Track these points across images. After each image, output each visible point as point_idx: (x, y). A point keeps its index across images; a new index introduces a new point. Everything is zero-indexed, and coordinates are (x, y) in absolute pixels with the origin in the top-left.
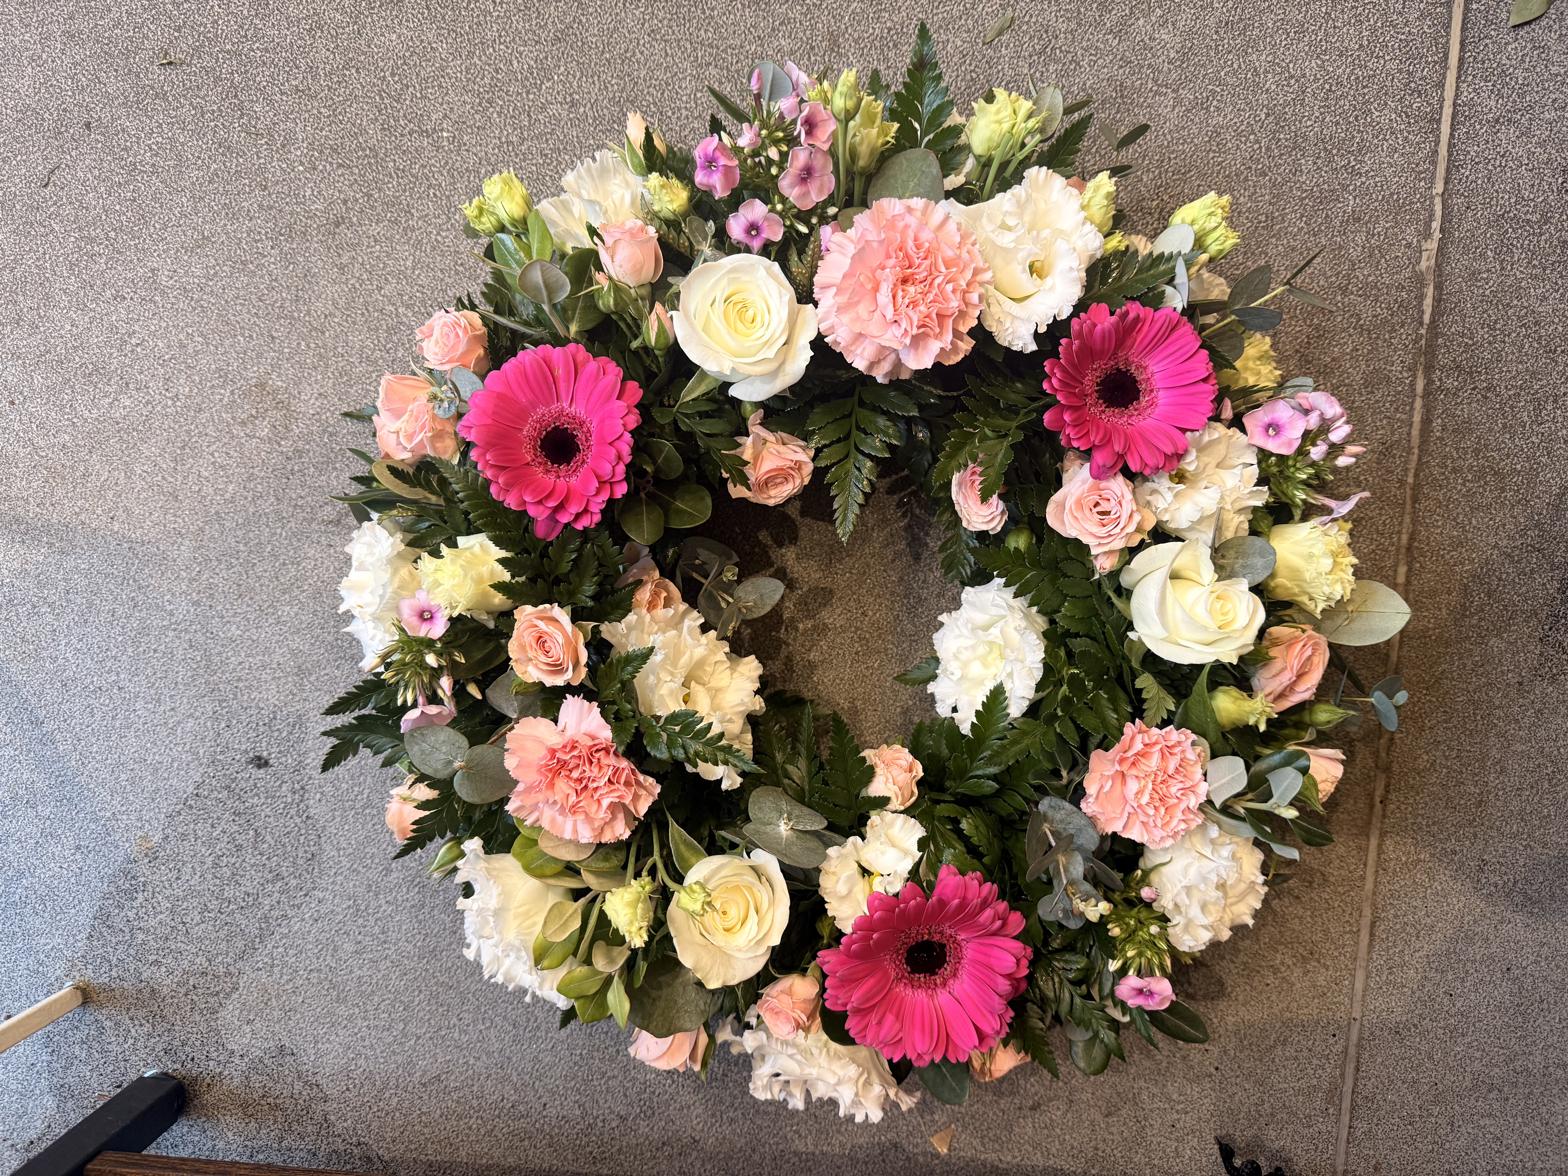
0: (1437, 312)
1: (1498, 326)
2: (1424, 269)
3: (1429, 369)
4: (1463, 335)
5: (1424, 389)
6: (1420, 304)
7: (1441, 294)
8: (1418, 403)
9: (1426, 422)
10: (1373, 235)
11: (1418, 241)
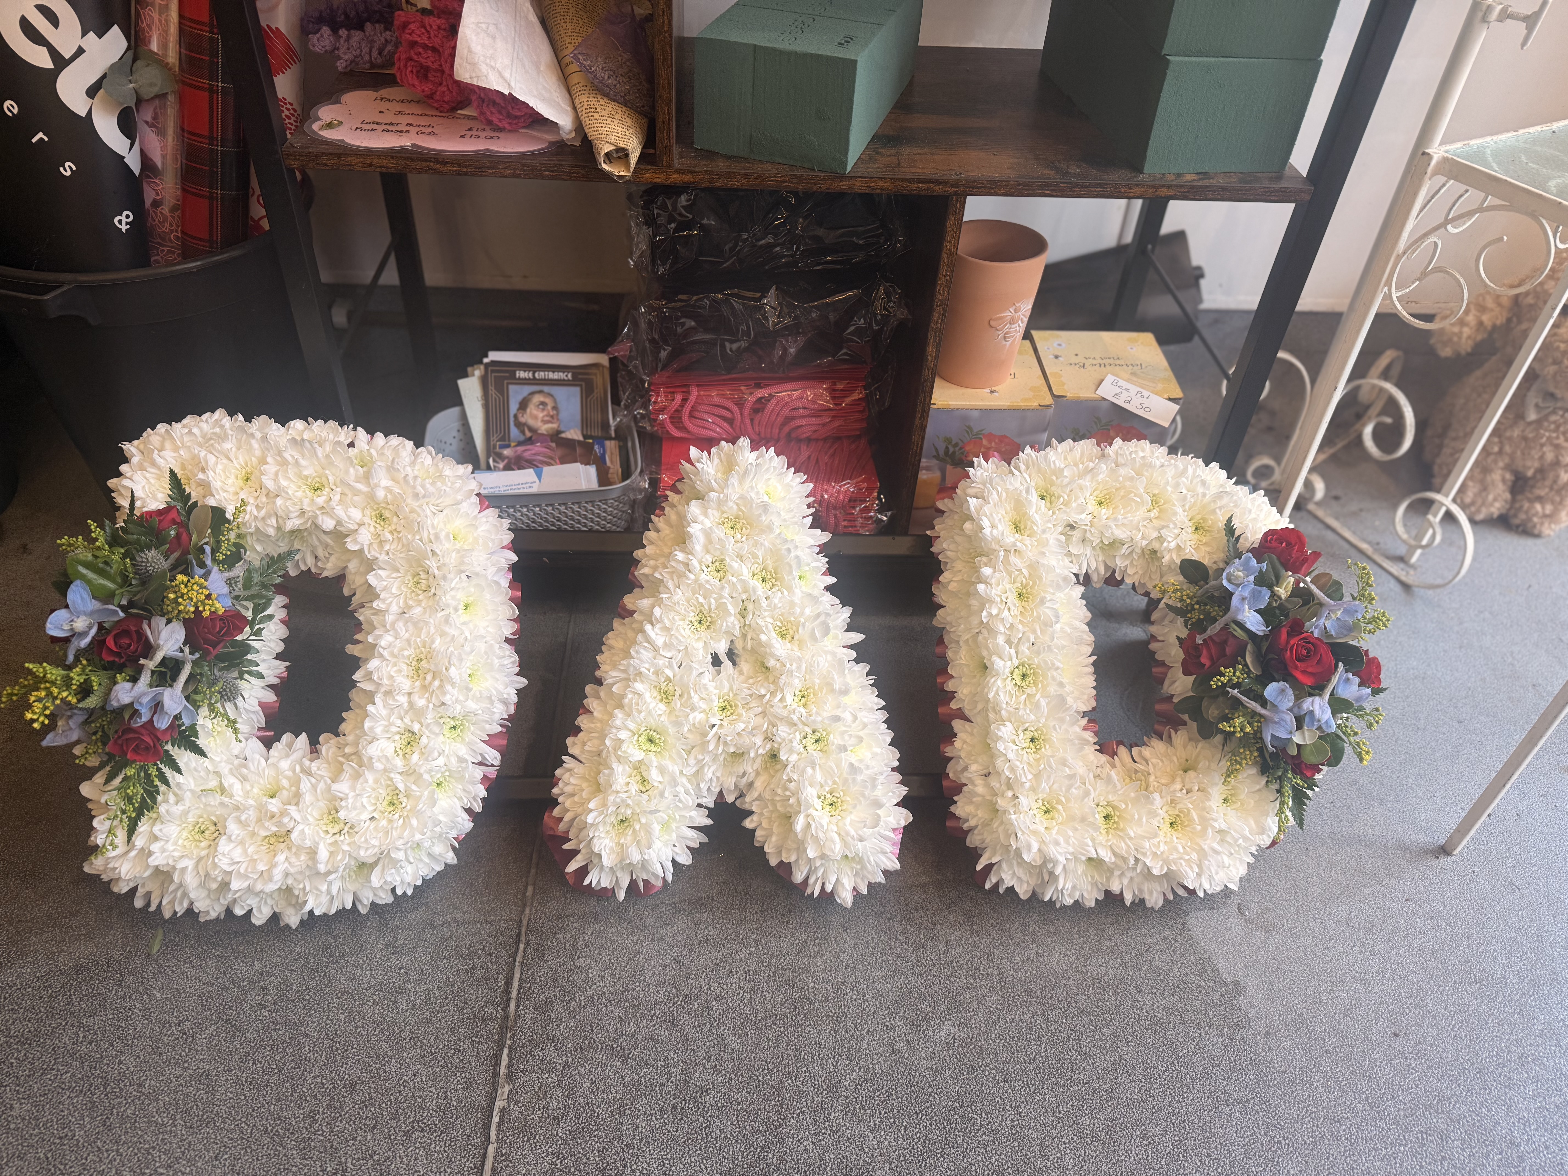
0: (497, 1057)
1: (452, 1051)
2: (507, 1086)
3: (506, 1017)
4: (478, 1043)
5: (509, 1004)
6: (510, 1061)
7: (494, 1069)
8: (514, 994)
9: (509, 983)
10: (543, 1108)
11: (509, 1106)
